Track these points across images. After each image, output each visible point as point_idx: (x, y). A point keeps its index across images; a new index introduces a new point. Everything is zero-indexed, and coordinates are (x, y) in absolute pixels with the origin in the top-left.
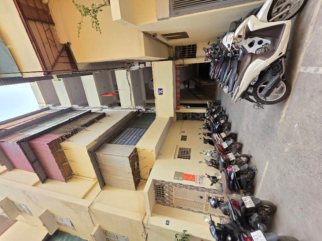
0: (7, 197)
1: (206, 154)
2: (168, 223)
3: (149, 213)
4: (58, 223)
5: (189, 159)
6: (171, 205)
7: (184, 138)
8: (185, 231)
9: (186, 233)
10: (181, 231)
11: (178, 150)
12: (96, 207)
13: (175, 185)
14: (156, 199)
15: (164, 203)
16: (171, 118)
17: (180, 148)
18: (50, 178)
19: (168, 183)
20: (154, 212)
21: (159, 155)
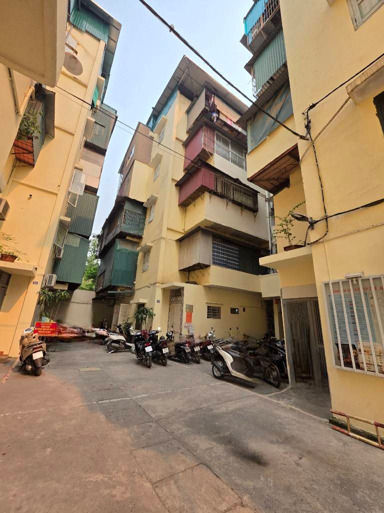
0: (162, 156)
1: (210, 333)
2: (158, 301)
3: (163, 286)
4: (151, 207)
5: (208, 317)
6: (171, 303)
7: (233, 311)
8: (155, 315)
9: (154, 316)
10: (155, 312)
11: (219, 306)
12: (163, 243)
13: (182, 306)
14: (173, 290)
15: (171, 297)
16: (260, 294)
17: (220, 308)
18: (180, 188)
19: (183, 300)
20: (164, 290)
21: (209, 288)
